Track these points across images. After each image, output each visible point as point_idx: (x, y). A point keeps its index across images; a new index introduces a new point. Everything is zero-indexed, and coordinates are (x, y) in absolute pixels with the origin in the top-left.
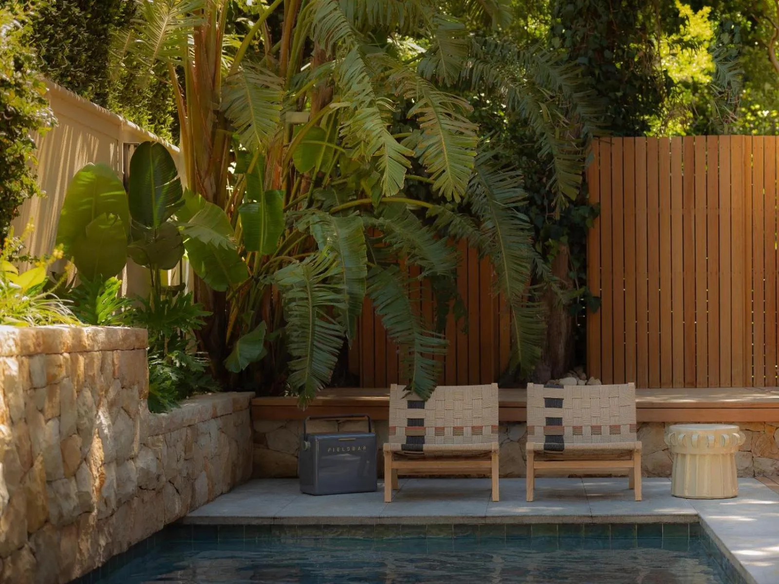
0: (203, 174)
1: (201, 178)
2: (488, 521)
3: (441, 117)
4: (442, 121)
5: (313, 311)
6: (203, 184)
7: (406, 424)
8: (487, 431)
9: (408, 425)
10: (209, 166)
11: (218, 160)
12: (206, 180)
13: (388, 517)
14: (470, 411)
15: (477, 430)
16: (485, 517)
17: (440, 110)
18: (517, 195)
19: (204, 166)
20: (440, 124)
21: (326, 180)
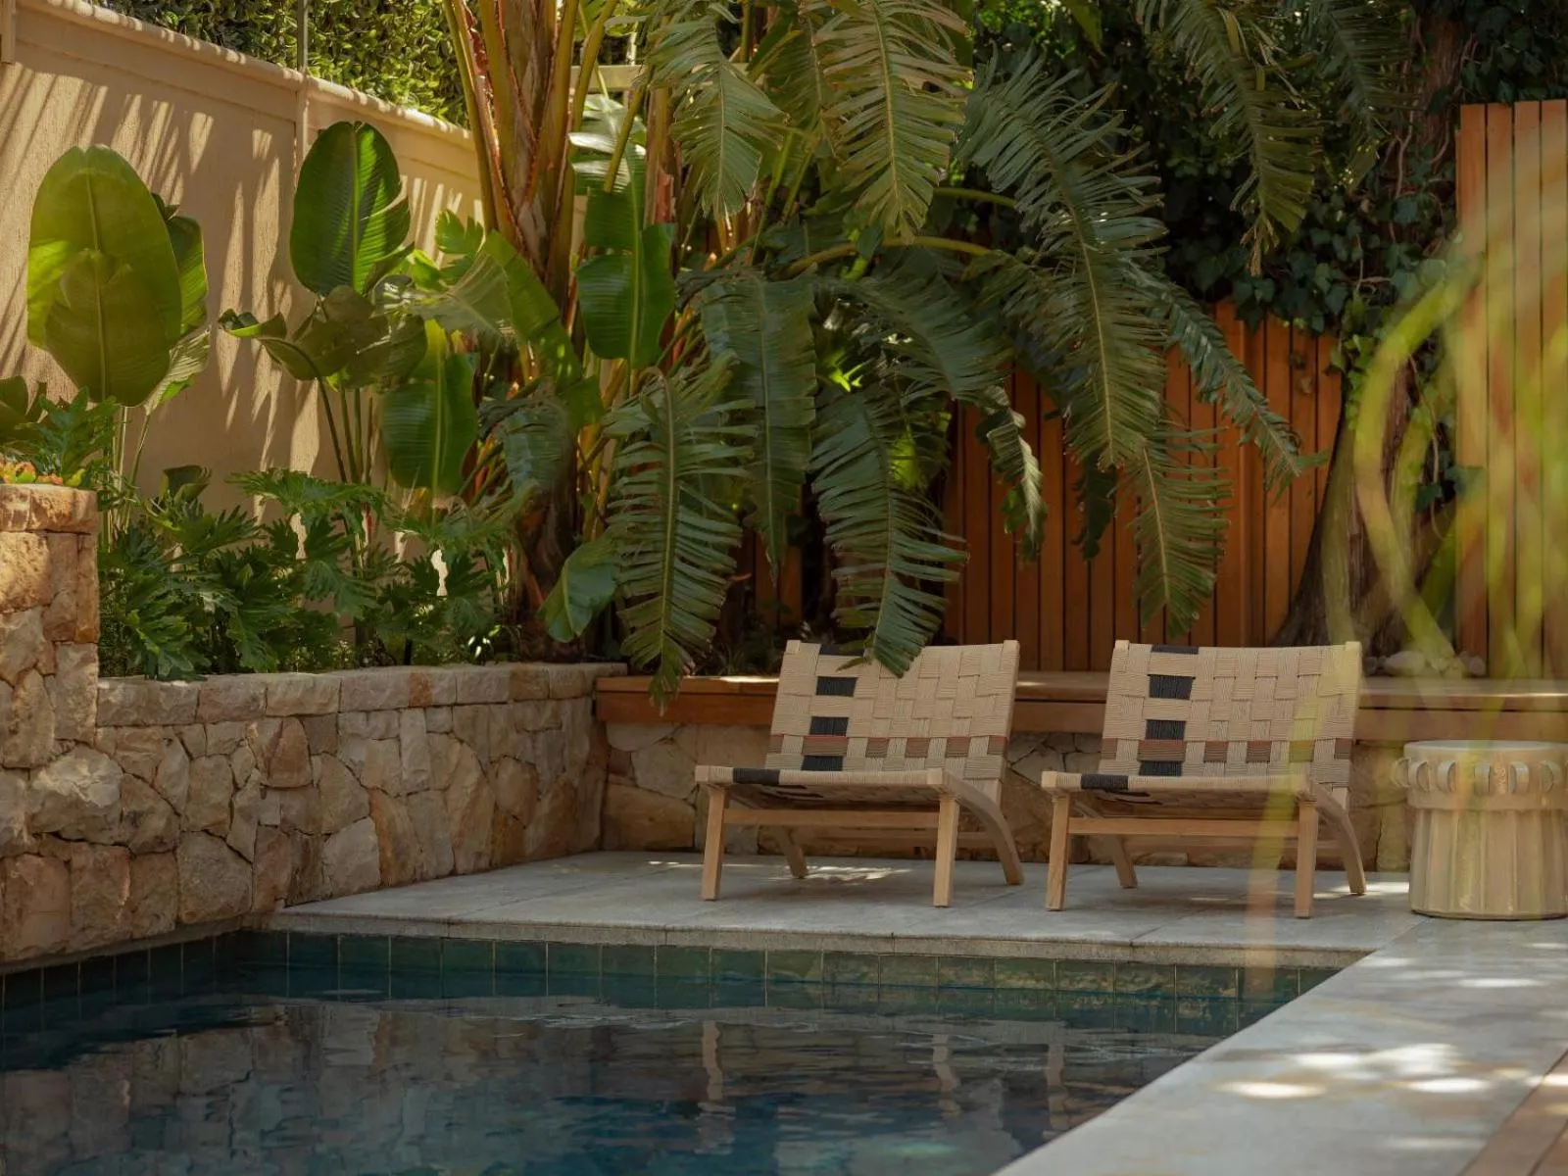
0: (515, 196)
1: (511, 204)
2: (901, 948)
3: (893, 47)
4: (894, 58)
5: (676, 488)
6: (516, 218)
7: (805, 729)
8: (978, 748)
9: (812, 732)
10: (530, 178)
11: (551, 165)
12: (524, 209)
13: (683, 931)
14: (949, 704)
15: (957, 746)
16: (892, 938)
17: (892, 31)
18: (1141, 231)
19: (520, 179)
20: (889, 62)
21: (790, 206)
